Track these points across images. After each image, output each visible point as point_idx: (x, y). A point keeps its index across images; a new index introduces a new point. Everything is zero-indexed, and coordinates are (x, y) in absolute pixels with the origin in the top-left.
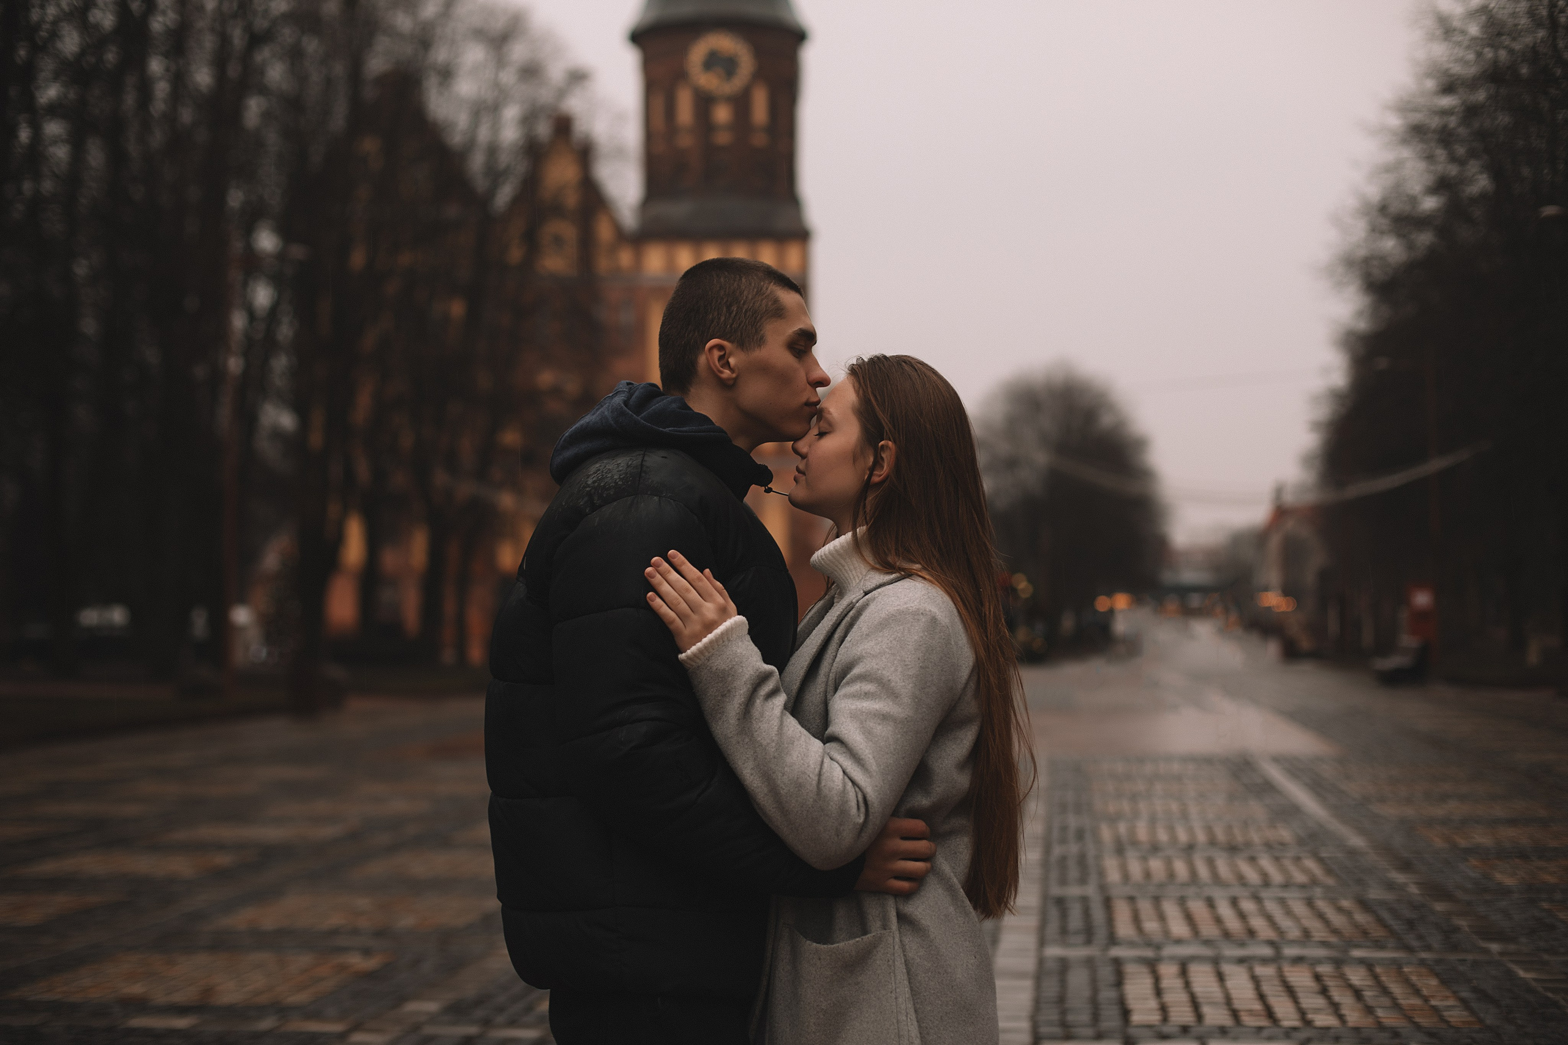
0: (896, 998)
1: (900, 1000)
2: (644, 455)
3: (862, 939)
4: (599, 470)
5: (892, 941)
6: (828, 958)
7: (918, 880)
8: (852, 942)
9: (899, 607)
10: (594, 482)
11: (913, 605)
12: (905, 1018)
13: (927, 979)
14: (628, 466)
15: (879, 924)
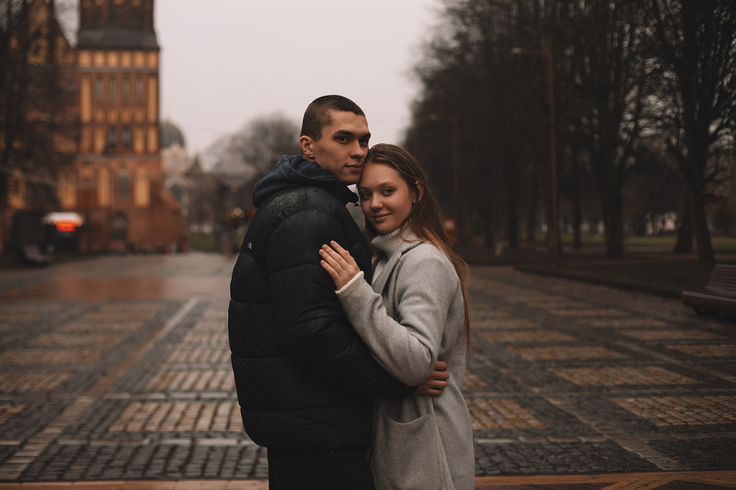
0: (436, 445)
1: (438, 446)
2: (305, 190)
3: (420, 419)
4: (284, 199)
5: (432, 419)
6: (405, 429)
7: (441, 389)
8: (415, 421)
9: (422, 258)
10: (284, 205)
11: (429, 256)
12: (440, 454)
13: (447, 436)
14: (299, 196)
15: (425, 411)
